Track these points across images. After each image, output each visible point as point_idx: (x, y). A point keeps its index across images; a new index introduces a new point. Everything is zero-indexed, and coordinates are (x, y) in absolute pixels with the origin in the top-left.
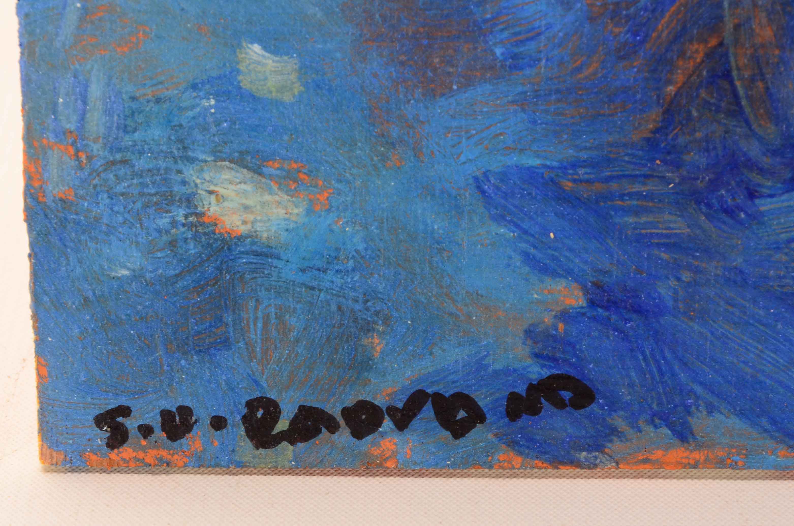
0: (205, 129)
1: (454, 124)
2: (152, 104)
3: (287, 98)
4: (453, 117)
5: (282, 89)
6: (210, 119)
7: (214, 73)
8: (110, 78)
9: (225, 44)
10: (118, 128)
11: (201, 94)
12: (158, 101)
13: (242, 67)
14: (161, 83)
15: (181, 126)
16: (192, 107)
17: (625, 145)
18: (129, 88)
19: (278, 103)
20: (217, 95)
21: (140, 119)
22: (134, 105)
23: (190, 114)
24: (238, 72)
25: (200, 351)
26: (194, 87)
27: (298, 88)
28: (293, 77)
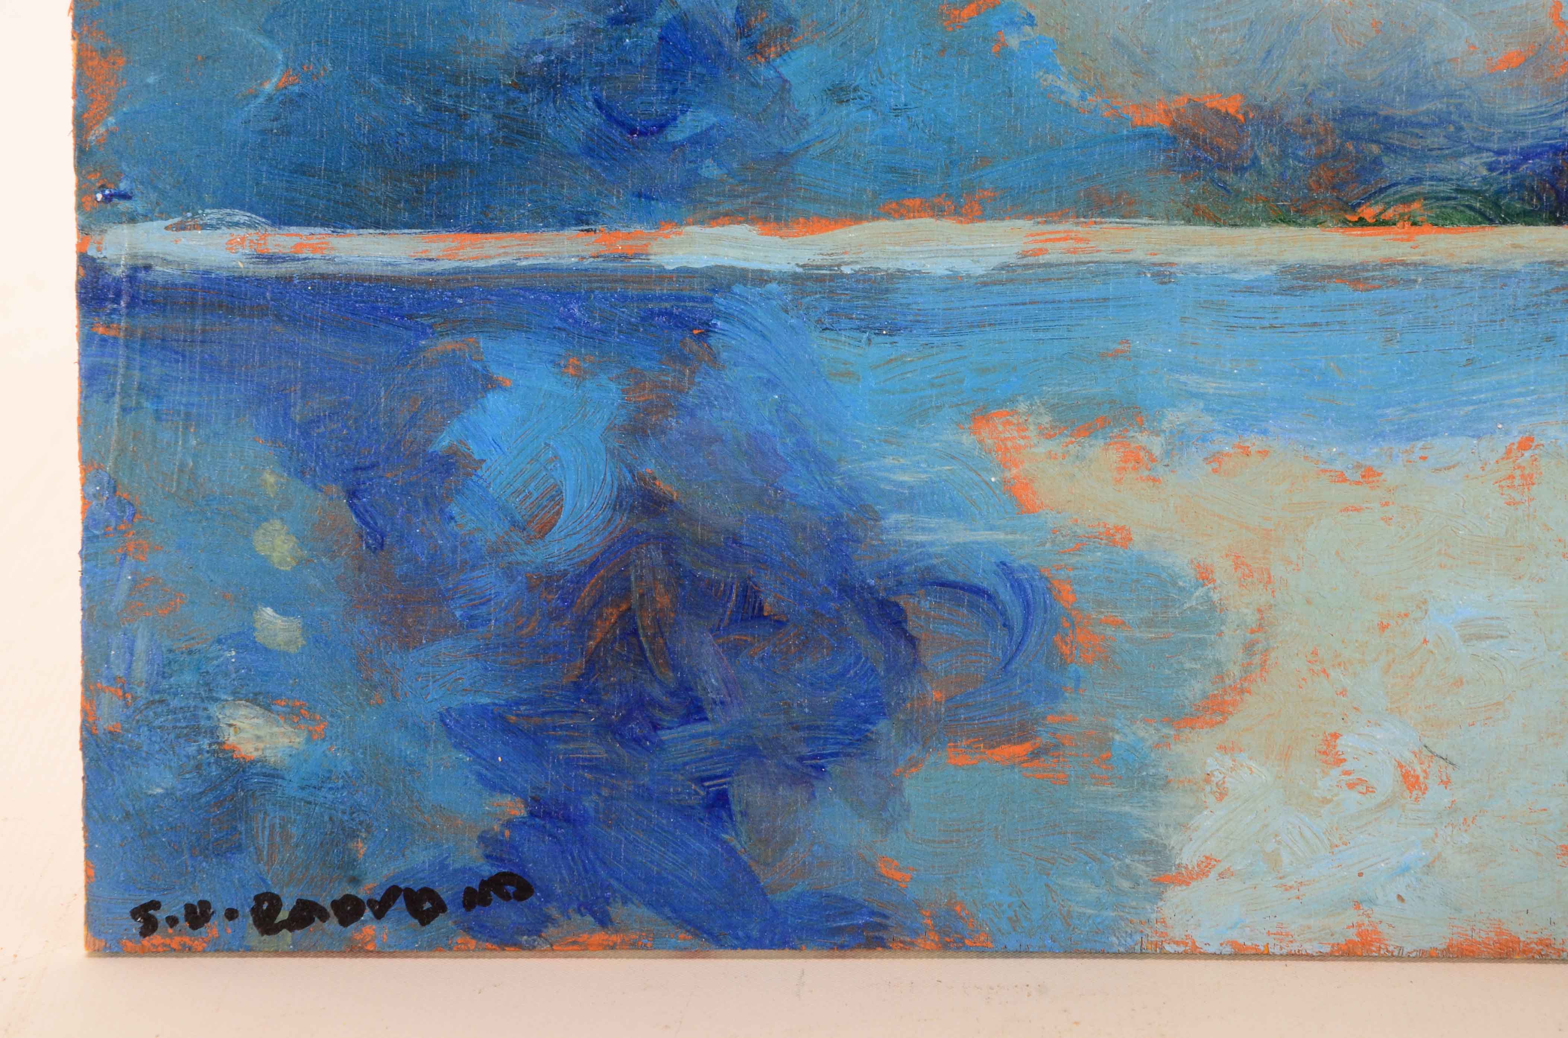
0: (226, 675)
1: (423, 670)
2: (185, 655)
3: (292, 650)
4: (422, 665)
5: (288, 643)
6: (231, 668)
7: (235, 631)
8: (153, 635)
9: (244, 608)
10: (157, 674)
11: (225, 647)
12: (190, 652)
13: (257, 625)
14: (193, 638)
15: (207, 672)
16: (218, 657)
17: (557, 688)
18: (167, 643)
19: (286, 654)
20: (236, 648)
21: (175, 667)
22: (171, 656)
23: (215, 662)
24: (254, 629)
25: (218, 854)
26: (219, 641)
27: (301, 642)
28: (298, 633)
